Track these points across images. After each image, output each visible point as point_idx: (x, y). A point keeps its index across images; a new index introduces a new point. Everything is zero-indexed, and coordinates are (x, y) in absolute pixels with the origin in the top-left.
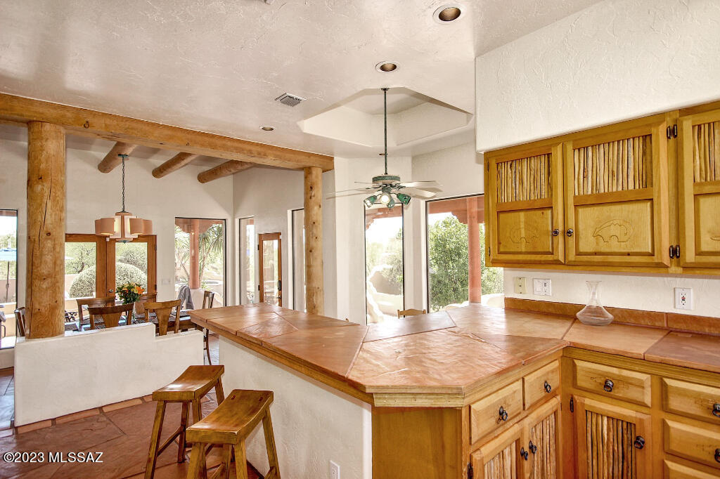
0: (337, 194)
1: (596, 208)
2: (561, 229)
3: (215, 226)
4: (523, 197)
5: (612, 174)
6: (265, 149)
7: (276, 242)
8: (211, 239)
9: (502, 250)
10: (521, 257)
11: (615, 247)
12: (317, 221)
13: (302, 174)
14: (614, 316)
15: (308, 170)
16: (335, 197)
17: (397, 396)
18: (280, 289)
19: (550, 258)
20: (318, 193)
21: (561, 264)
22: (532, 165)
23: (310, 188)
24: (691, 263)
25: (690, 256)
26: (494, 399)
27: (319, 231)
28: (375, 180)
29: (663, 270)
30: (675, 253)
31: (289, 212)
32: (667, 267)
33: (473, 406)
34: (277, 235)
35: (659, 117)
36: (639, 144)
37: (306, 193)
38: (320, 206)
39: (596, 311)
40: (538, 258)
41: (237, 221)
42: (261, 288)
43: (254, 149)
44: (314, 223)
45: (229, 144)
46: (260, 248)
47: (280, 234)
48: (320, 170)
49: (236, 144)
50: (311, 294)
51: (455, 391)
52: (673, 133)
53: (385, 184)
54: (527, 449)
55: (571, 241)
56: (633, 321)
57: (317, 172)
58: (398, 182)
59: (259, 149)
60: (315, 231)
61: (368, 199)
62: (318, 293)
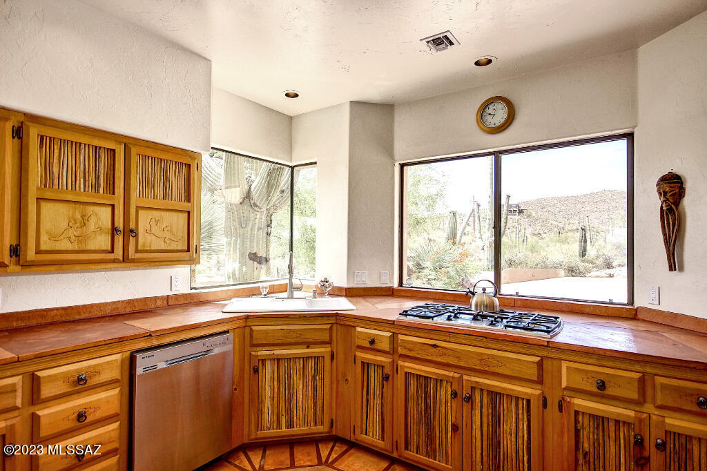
24: (31, 261)
25: (31, 255)
29: (3, 269)
30: (15, 251)
32: (7, 266)
52: (17, 133)
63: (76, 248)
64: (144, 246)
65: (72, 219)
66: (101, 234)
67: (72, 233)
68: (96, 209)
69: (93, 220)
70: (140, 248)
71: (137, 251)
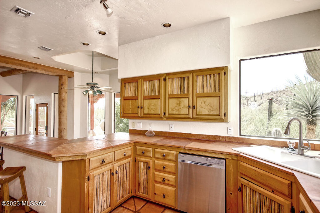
0: (75, 88)
1: (149, 100)
2: (140, 106)
3: (12, 99)
4: (131, 95)
5: (152, 90)
6: (36, 66)
7: (46, 108)
8: (9, 105)
9: (125, 113)
10: (129, 115)
11: (152, 112)
12: (64, 99)
13: (58, 77)
14: (156, 133)
15: (61, 77)
16: (74, 89)
17: (64, 157)
18: (47, 129)
19: (137, 115)
20: (66, 87)
21: (140, 117)
22: (134, 85)
23: (61, 85)
24: (168, 117)
25: (167, 115)
26: (100, 157)
27: (66, 103)
28: (88, 84)
29: (162, 119)
30: (164, 114)
31: (53, 94)
33: (90, 159)
34: (46, 105)
35: (162, 75)
36: (158, 82)
37: (59, 87)
38: (66, 93)
39: (151, 132)
40: (134, 115)
41: (24, 97)
42: (36, 129)
43: (30, 65)
44: (63, 100)
45: (16, 62)
46: (37, 110)
47: (47, 104)
48: (66, 77)
49: (20, 62)
50: (60, 130)
51: (83, 154)
52: (165, 80)
53: (92, 86)
54: (115, 173)
55: (142, 110)
56: (160, 134)
57: (65, 78)
58: (97, 86)
59: (33, 65)
60: (63, 103)
61: (85, 91)
62: (64, 131)
63: (178, 113)
64: (199, 112)
65: (177, 104)
66: (185, 108)
67: (177, 108)
68: (183, 99)
69: (182, 103)
70: (198, 113)
71: (196, 115)
